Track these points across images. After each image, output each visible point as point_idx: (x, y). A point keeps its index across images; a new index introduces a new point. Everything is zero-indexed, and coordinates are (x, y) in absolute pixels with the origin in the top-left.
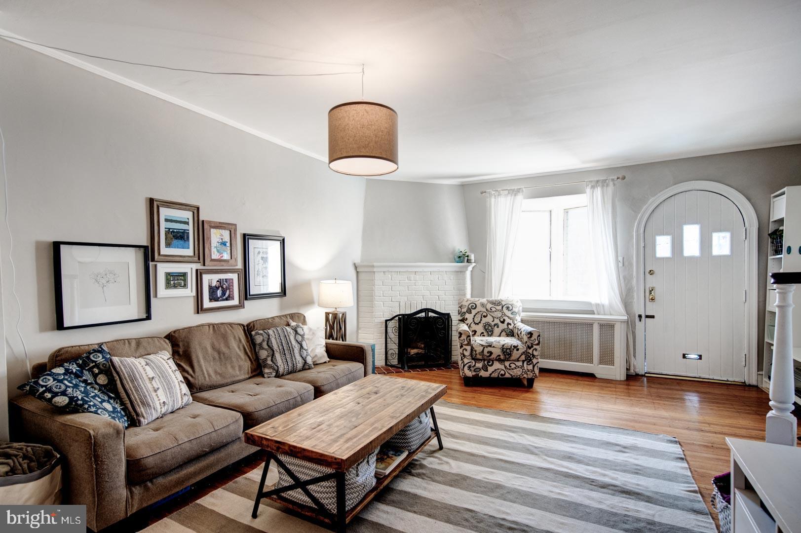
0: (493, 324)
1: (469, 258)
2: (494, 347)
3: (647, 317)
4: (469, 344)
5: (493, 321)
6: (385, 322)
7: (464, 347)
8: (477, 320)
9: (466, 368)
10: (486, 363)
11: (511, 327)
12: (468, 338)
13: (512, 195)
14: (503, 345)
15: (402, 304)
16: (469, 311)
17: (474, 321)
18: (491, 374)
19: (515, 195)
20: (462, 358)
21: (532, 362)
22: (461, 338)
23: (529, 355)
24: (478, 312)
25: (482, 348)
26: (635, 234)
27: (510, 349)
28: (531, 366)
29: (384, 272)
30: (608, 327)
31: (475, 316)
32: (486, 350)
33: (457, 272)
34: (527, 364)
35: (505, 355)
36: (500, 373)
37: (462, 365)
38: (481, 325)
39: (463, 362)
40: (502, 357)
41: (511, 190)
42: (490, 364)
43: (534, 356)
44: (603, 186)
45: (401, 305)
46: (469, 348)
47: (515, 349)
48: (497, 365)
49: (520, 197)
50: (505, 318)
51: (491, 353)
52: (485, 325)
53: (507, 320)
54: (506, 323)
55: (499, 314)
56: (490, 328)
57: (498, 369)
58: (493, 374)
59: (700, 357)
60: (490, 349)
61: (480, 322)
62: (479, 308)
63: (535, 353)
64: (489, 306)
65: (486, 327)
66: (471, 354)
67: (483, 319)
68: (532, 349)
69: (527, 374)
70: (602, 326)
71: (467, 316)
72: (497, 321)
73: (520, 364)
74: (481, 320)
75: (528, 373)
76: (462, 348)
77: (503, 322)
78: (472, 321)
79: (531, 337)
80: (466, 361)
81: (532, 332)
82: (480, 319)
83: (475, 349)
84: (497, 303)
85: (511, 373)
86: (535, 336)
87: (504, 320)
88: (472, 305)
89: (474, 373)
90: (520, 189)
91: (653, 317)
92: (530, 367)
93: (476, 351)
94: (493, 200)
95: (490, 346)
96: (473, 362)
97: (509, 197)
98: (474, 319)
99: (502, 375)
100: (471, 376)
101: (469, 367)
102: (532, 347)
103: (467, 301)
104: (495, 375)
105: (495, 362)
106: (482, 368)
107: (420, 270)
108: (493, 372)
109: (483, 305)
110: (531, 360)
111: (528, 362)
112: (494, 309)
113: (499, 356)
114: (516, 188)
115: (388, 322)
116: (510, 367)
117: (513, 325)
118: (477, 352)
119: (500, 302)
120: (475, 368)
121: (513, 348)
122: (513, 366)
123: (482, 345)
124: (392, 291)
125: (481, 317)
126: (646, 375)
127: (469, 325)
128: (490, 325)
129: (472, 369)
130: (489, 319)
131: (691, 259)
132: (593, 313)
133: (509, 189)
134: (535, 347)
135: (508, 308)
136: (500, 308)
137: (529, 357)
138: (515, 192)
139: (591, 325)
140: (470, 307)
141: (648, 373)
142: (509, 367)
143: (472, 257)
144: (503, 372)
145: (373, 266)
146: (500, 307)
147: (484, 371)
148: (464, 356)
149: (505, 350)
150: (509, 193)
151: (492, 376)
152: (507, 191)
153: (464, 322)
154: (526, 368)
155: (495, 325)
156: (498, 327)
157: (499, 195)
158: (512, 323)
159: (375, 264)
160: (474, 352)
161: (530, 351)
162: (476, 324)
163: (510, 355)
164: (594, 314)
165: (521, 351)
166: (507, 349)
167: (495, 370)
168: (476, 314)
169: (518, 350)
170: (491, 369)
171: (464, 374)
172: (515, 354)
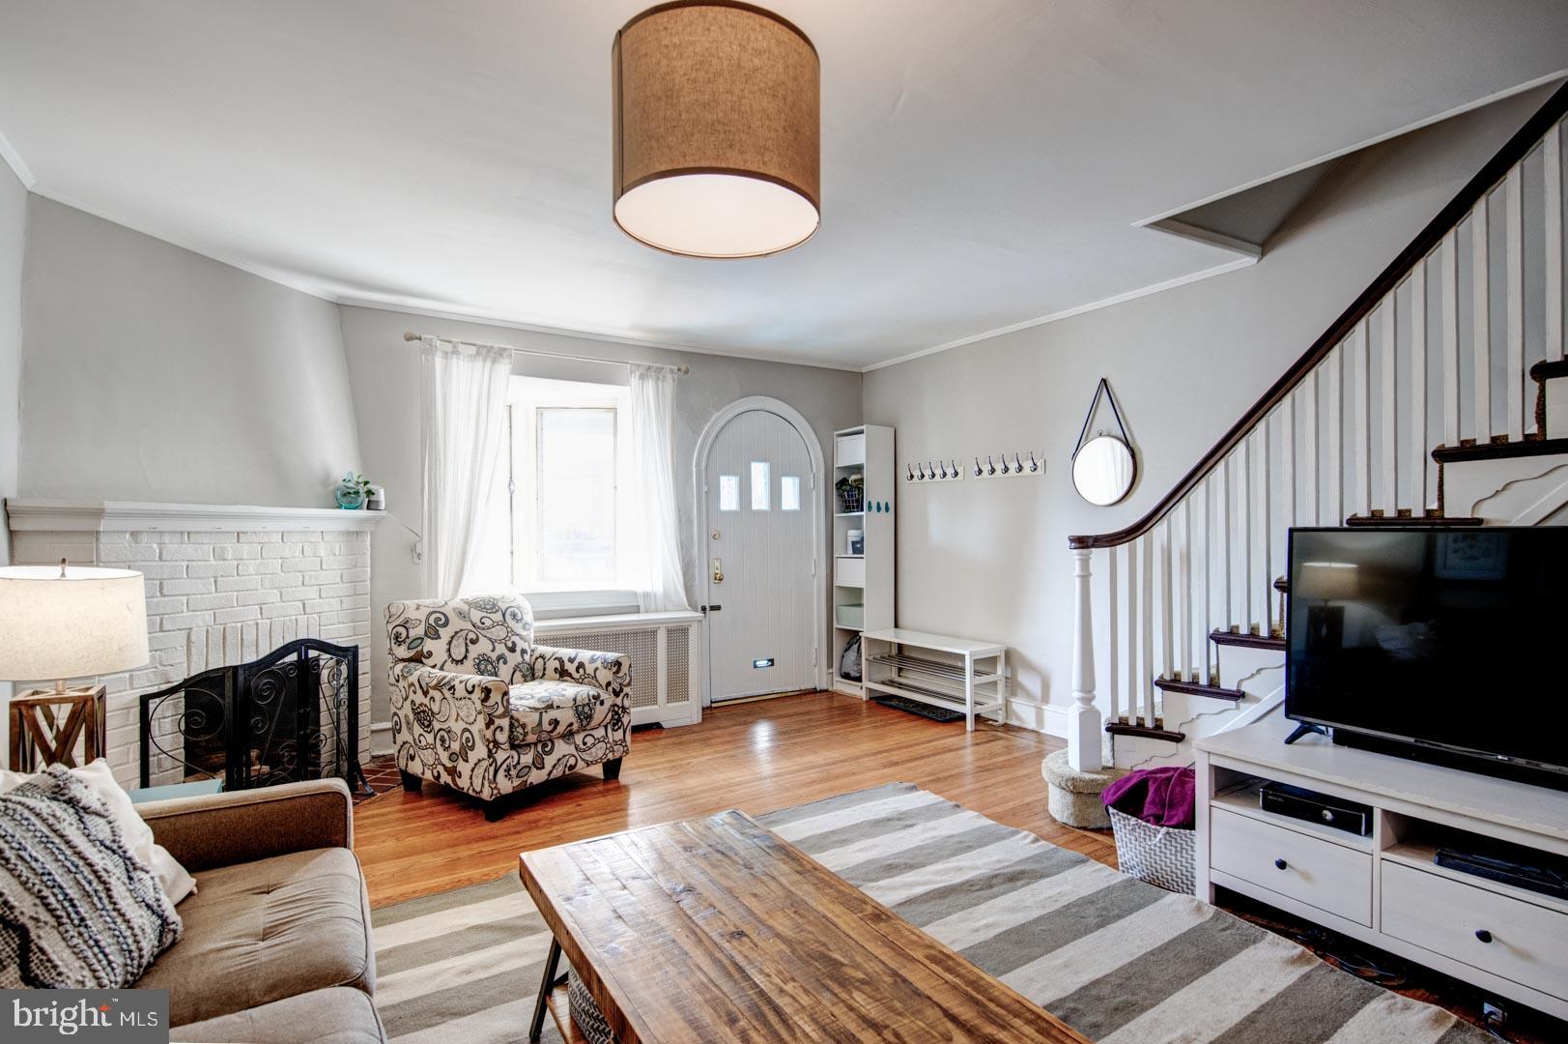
0: (494, 656)
1: (373, 498)
2: (558, 707)
3: (713, 608)
4: (507, 713)
5: (493, 650)
6: (138, 703)
7: (498, 722)
8: (458, 653)
9: (501, 773)
10: (539, 749)
11: (527, 657)
12: (505, 698)
13: (485, 360)
14: (575, 700)
15: (199, 636)
16: (432, 633)
17: (450, 656)
18: (549, 775)
19: (494, 361)
20: (490, 751)
21: (622, 724)
22: (491, 702)
23: (616, 709)
24: (456, 633)
25: (536, 716)
26: (694, 469)
27: (588, 704)
28: (621, 731)
29: (134, 534)
30: (678, 634)
31: (450, 643)
32: (547, 717)
33: (349, 533)
34: (613, 730)
35: (581, 721)
36: (568, 765)
37: (492, 769)
38: (469, 663)
39: (495, 760)
40: (575, 727)
41: (484, 347)
42: (547, 749)
43: (624, 708)
44: (658, 379)
45: (193, 638)
46: (505, 722)
47: (598, 703)
48: (562, 748)
49: (504, 368)
50: (515, 639)
51: (555, 723)
52: (477, 661)
53: (521, 645)
54: (518, 649)
55: (499, 633)
56: (489, 667)
57: (564, 756)
58: (555, 771)
59: (772, 661)
60: (552, 714)
61: (466, 657)
62: (456, 624)
63: (627, 703)
64: (476, 615)
65: (482, 667)
66: (511, 739)
67: (471, 647)
68: (622, 695)
69: (613, 751)
70: (670, 632)
71: (429, 645)
72: (501, 649)
73: (600, 733)
74: (467, 651)
75: (616, 748)
76: (492, 727)
77: (512, 650)
78: (445, 656)
79: (618, 672)
80: (500, 756)
81: (620, 660)
82: (463, 650)
83: (522, 721)
84: (489, 606)
85: (587, 758)
86: (624, 669)
87: (514, 643)
88: (438, 615)
89: (517, 782)
90: (505, 349)
91: (718, 608)
92: (619, 735)
93: (524, 726)
94: (438, 361)
95: (551, 707)
96: (514, 753)
97: (479, 364)
98: (449, 650)
99: (572, 767)
100: (510, 790)
101: (508, 770)
102: (621, 690)
103: (417, 609)
104: (557, 773)
105: (556, 741)
106: (533, 763)
107: (257, 526)
108: (554, 767)
109: (462, 615)
110: (619, 720)
111: (614, 725)
112: (488, 623)
113: (571, 724)
114: (496, 346)
115: (152, 704)
116: (585, 744)
117: (529, 652)
118: (529, 728)
119: (494, 605)
120: (519, 767)
121: (593, 701)
122: (590, 741)
123: (536, 709)
124: (162, 595)
125: (466, 645)
126: (714, 705)
127: (438, 666)
128: (488, 661)
129: (513, 772)
130: (483, 647)
131: (760, 512)
132: (637, 610)
133: (478, 343)
134: (626, 690)
135: (514, 616)
136: (498, 617)
137: (617, 713)
138: (494, 355)
139: (654, 633)
140: (432, 621)
141: (716, 702)
142: (582, 746)
143: (381, 496)
144: (572, 761)
145: (99, 513)
146: (499, 614)
147: (538, 768)
148: (497, 744)
149: (580, 709)
150: (477, 353)
151: (552, 777)
152: (474, 348)
153: (422, 663)
154: (611, 741)
155: (499, 658)
156: (505, 663)
157: (453, 353)
158: (528, 649)
159: (109, 505)
160: (520, 730)
161: (618, 701)
162: (457, 662)
163: (590, 717)
164: (639, 612)
165: (607, 705)
166: (584, 706)
167: (559, 760)
168: (452, 637)
169: (602, 703)
170: (549, 761)
171: (495, 792)
172: (600, 713)
